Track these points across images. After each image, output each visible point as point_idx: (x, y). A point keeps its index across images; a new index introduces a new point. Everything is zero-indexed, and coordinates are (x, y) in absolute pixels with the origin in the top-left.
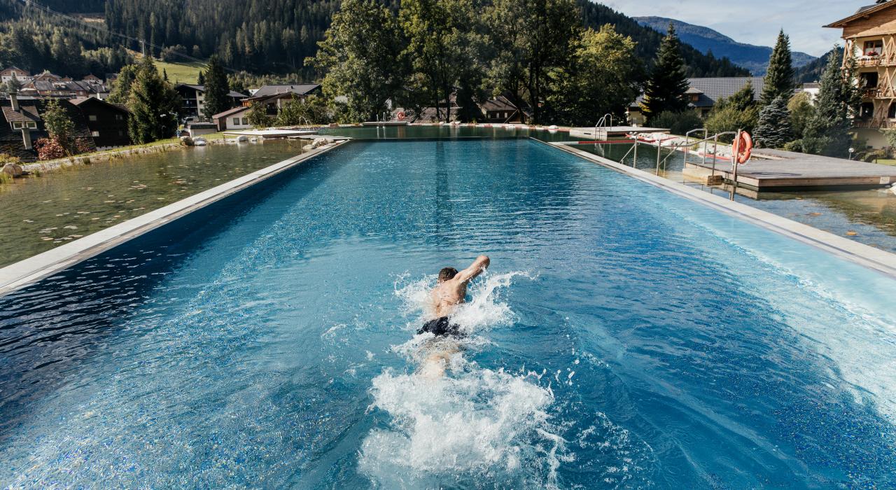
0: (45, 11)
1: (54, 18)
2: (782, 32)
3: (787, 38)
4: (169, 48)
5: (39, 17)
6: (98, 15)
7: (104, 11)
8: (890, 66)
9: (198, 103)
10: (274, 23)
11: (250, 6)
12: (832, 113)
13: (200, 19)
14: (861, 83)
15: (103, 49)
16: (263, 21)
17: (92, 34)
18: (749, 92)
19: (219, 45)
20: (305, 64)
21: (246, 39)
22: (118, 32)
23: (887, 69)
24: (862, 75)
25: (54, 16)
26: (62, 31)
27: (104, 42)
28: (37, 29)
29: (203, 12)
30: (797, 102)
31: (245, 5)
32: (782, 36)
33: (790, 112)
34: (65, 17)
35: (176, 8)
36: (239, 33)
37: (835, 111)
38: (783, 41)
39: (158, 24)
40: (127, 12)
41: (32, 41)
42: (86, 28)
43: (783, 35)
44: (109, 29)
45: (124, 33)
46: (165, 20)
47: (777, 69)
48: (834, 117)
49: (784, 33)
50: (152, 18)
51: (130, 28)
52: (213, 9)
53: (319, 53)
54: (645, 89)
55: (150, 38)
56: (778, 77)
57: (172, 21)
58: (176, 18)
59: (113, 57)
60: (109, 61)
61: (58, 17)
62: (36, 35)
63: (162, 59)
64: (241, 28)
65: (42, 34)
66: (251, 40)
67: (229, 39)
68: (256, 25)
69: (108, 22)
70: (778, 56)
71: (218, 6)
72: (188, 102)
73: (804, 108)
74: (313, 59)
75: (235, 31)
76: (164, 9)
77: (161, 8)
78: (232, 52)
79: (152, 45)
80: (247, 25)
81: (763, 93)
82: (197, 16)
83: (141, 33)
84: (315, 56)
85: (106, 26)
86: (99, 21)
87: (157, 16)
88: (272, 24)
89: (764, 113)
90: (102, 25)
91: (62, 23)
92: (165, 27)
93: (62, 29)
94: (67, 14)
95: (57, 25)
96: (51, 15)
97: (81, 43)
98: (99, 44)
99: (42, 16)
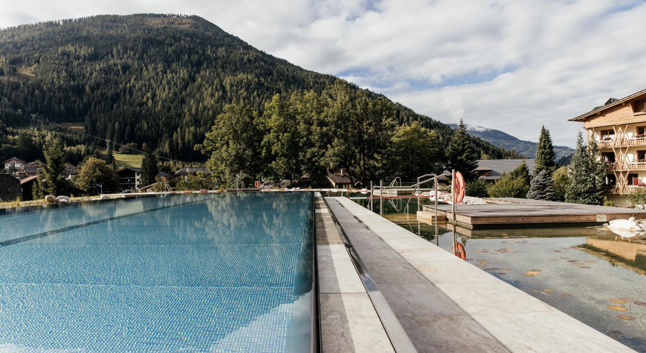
0: (45, 122)
1: (50, 126)
2: (543, 127)
3: (548, 132)
4: (126, 145)
5: (40, 125)
6: (80, 124)
7: (84, 121)
8: (622, 148)
9: (136, 180)
10: (200, 128)
11: (184, 117)
12: (584, 182)
13: (149, 126)
14: (602, 160)
15: (79, 146)
16: (192, 126)
17: (74, 136)
18: (524, 169)
19: (161, 142)
20: (195, 149)
21: (179, 138)
22: (92, 134)
23: (620, 149)
24: (603, 154)
25: (50, 124)
26: (54, 135)
27: (82, 141)
28: (37, 133)
29: (152, 121)
30: (559, 175)
31: (181, 117)
32: (543, 130)
33: (553, 181)
34: (58, 125)
35: (134, 119)
36: (175, 134)
37: (586, 180)
38: (545, 135)
39: (120, 129)
40: (100, 122)
41: (31, 141)
42: (70, 132)
43: (545, 130)
44: (86, 133)
45: (96, 135)
46: (125, 126)
47: (543, 153)
48: (586, 185)
49: (545, 128)
50: (117, 125)
51: (101, 132)
52: (159, 119)
53: (205, 141)
54: (446, 166)
55: (113, 138)
56: (545, 158)
57: (130, 127)
58: (132, 125)
59: (85, 151)
60: (82, 153)
61: (52, 126)
62: (35, 137)
63: (120, 152)
64: (177, 132)
65: (39, 136)
66: (183, 139)
67: (168, 138)
68: (187, 129)
69: (86, 128)
70: (542, 144)
71: (162, 117)
72: (129, 180)
73: (564, 179)
74: (201, 145)
75: (173, 133)
76: (126, 119)
77: (124, 119)
78: (169, 147)
79: (115, 143)
80: (181, 130)
81: (535, 169)
83: (108, 134)
84: (202, 143)
85: (84, 131)
86: (80, 128)
87: (120, 124)
88: (198, 129)
89: (534, 182)
90: (82, 130)
91: (55, 129)
92: (125, 131)
93: (54, 133)
94: (59, 123)
95: (51, 130)
96: (48, 124)
97: (65, 142)
98: (78, 143)
99: (42, 125)
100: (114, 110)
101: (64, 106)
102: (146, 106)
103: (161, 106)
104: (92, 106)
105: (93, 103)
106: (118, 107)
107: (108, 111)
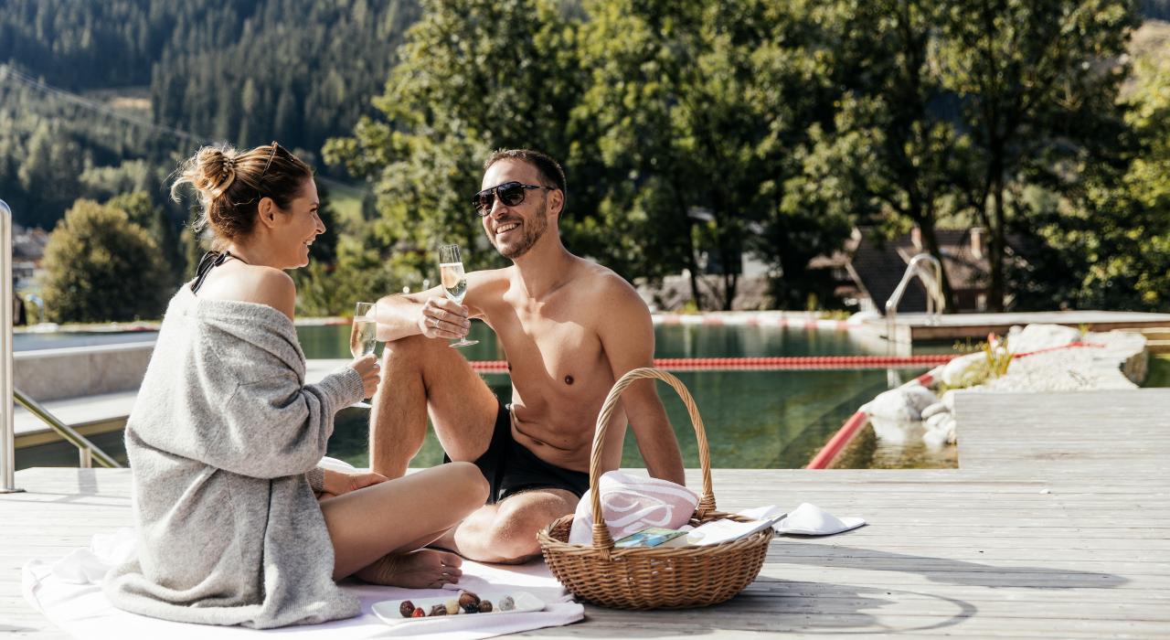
0: (33, 89)
1: (48, 102)
5: (18, 101)
6: (138, 91)
7: (150, 82)
13: (355, 88)
15: (131, 165)
17: (118, 133)
22: (173, 126)
25: (49, 97)
26: (55, 129)
27: (141, 150)
29: (362, 75)
35: (304, 69)
39: (259, 104)
40: (198, 82)
42: (108, 119)
44: (156, 121)
45: (186, 128)
46: (276, 95)
50: (249, 91)
51: (200, 116)
57: (291, 96)
58: (300, 90)
61: (54, 100)
65: (11, 137)
69: (156, 108)
76: (279, 69)
77: (272, 70)
82: (348, 83)
85: (150, 115)
86: (139, 104)
87: (260, 88)
90: (142, 113)
91: (61, 112)
92: (273, 113)
93: (56, 122)
94: (75, 90)
95: (49, 116)
96: (42, 96)
97: (88, 153)
98: (129, 155)
99: (24, 100)
100: (244, 41)
101: (94, 34)
102: (348, 19)
103: (395, 22)
104: (178, 32)
105: (180, 20)
106: (258, 29)
107: (226, 44)
